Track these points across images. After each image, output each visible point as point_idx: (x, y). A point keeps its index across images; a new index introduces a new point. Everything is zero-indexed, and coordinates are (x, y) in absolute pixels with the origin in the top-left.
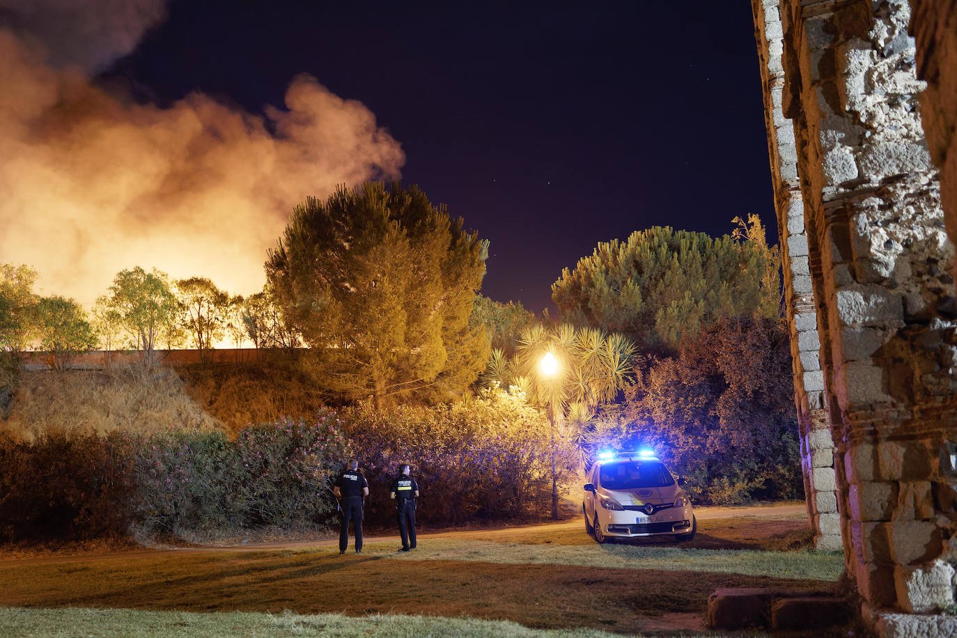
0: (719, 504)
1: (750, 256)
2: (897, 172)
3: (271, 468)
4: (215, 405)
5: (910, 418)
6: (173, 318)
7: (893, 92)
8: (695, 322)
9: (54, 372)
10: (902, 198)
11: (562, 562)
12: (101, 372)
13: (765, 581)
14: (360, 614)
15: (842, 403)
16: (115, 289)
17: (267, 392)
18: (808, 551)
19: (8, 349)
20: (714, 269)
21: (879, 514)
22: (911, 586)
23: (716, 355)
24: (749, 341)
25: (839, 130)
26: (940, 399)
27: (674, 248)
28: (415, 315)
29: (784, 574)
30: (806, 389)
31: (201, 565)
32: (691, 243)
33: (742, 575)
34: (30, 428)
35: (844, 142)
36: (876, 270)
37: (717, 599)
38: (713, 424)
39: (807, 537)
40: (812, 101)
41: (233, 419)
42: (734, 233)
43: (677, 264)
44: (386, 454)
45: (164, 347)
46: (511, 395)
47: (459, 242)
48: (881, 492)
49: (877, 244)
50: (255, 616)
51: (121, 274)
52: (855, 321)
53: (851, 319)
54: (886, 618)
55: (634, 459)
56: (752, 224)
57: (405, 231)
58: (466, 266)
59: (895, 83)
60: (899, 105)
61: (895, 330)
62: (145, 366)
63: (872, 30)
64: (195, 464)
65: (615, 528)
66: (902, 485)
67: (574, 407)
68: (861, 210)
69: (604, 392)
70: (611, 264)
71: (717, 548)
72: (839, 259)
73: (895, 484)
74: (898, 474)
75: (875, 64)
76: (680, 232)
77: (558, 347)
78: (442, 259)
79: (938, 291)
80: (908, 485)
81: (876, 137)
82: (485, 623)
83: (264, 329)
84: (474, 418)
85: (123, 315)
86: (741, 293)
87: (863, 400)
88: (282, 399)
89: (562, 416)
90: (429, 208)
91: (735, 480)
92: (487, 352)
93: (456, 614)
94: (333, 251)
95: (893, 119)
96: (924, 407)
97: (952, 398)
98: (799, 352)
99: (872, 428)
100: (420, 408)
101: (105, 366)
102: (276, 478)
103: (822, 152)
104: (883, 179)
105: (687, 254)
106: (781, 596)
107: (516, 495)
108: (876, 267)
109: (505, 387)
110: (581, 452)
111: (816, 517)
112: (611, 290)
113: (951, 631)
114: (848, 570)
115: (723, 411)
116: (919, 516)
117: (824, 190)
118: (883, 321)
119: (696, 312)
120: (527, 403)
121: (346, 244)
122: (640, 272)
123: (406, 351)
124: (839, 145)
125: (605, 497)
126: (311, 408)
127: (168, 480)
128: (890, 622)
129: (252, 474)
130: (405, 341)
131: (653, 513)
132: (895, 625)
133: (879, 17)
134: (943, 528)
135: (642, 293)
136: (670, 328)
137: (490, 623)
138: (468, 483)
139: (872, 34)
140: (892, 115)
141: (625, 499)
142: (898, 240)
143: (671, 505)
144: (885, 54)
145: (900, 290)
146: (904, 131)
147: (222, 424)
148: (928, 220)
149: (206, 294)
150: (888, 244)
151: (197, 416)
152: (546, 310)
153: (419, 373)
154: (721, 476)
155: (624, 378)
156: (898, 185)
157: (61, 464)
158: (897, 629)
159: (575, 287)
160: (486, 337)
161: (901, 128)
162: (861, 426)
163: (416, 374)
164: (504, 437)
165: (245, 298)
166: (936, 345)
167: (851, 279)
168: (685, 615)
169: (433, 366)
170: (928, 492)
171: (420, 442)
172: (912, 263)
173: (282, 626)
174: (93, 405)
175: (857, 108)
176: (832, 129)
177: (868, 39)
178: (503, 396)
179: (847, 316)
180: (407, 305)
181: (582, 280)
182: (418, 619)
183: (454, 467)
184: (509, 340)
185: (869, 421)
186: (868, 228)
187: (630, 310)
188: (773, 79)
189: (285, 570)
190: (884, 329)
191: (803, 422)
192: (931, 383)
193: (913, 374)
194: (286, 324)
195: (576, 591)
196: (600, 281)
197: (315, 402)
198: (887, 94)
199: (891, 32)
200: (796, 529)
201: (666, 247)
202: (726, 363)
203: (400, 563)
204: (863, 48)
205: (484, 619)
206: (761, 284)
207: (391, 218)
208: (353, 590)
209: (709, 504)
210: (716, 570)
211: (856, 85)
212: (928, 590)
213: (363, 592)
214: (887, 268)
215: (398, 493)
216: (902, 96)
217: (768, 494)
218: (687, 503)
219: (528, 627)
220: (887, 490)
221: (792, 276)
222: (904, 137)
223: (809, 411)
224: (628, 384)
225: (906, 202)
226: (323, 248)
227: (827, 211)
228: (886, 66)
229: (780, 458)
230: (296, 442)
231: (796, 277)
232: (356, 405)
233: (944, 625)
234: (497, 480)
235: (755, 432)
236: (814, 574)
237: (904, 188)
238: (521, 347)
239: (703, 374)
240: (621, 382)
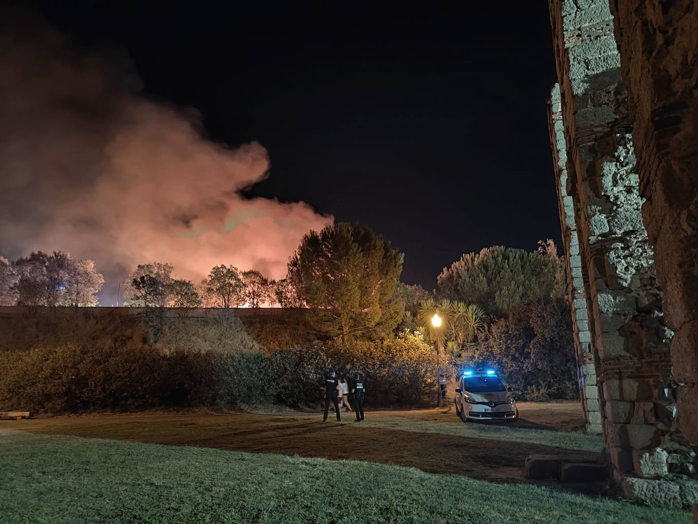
0: (531, 401)
1: (549, 263)
2: (631, 229)
3: (288, 372)
4: (260, 337)
5: (640, 365)
6: (240, 292)
7: (629, 185)
8: (517, 298)
9: (180, 318)
10: (634, 243)
11: (443, 432)
12: (203, 319)
13: (557, 450)
14: (334, 459)
15: (601, 355)
16: (211, 276)
17: (287, 331)
18: (583, 433)
19: (158, 306)
20: (528, 269)
21: (623, 420)
22: (642, 462)
23: (529, 318)
24: (548, 310)
25: (598, 205)
26: (658, 356)
27: (506, 257)
28: (365, 291)
29: (569, 446)
30: (581, 341)
31: (252, 425)
32: (516, 255)
33: (545, 445)
34: (167, 347)
35: (601, 212)
36: (620, 282)
37: (530, 461)
38: (527, 356)
39: (581, 425)
40: (583, 189)
41: (269, 345)
42: (539, 249)
43: (507, 266)
44: (348, 367)
45: (235, 306)
46: (415, 337)
47: (388, 254)
48: (624, 407)
49: (620, 268)
50: (280, 457)
51: (214, 268)
52: (608, 311)
53: (606, 309)
54: (628, 480)
55: (483, 376)
56: (549, 244)
57: (360, 249)
58: (392, 266)
59: (629, 180)
60: (632, 192)
61: (631, 316)
62: (225, 316)
63: (616, 152)
64: (249, 369)
65: (472, 414)
66: (636, 404)
67: (450, 344)
68: (612, 249)
69: (467, 336)
70: (470, 265)
71: (531, 428)
72: (599, 276)
73: (632, 403)
74: (634, 397)
75: (618, 170)
76: (509, 249)
77: (441, 311)
78: (379, 263)
79: (656, 295)
80: (640, 404)
81: (619, 209)
82: (402, 468)
83: (286, 298)
84: (395, 349)
85: (215, 290)
86: (544, 282)
87: (613, 354)
88: (294, 335)
89: (443, 348)
90: (373, 236)
91: (540, 387)
92: (402, 312)
93: (386, 462)
94: (323, 258)
95: (629, 200)
96: (649, 360)
97: (665, 356)
98: (576, 320)
99: (619, 371)
100: (366, 342)
101: (205, 316)
102: (290, 377)
103: (589, 217)
104: (623, 233)
105: (513, 261)
106: (567, 461)
107: (418, 391)
108: (620, 281)
109: (412, 332)
110: (454, 369)
111: (587, 413)
112: (471, 280)
113: (667, 490)
114: (605, 448)
115: (532, 349)
116: (646, 422)
117: (590, 238)
118: (624, 311)
119: (518, 293)
120: (423, 341)
121: (330, 255)
122: (487, 271)
123: (360, 311)
124: (598, 213)
125: (467, 396)
126: (309, 340)
127: (235, 377)
128: (630, 483)
129: (279, 376)
130: (359, 306)
131: (494, 406)
132: (633, 484)
133: (620, 145)
134: (661, 430)
135: (487, 282)
136: (503, 301)
137: (404, 469)
138: (392, 384)
139: (616, 154)
140: (628, 198)
141: (478, 398)
142: (632, 266)
143: (504, 403)
144: (624, 164)
145: (633, 294)
146: (635, 206)
147: (263, 348)
148: (649, 255)
149: (257, 279)
150: (627, 269)
151: (250, 343)
152: (434, 290)
153: (367, 322)
154: (532, 385)
155: (477, 329)
156: (632, 236)
157: (183, 367)
158: (634, 487)
159: (451, 278)
160: (402, 305)
161: (633, 205)
162: (612, 369)
163: (364, 323)
164: (411, 360)
165: (276, 282)
166: (655, 326)
167: (605, 287)
168: (512, 468)
169: (374, 319)
170: (652, 409)
171: (366, 361)
172: (641, 279)
173: (294, 464)
174: (199, 336)
175: (608, 194)
176: (594, 205)
177: (614, 156)
178: (411, 337)
179: (603, 308)
180: (360, 287)
181: (454, 274)
182: (365, 463)
183: (384, 375)
184: (414, 306)
185: (617, 367)
186: (615, 259)
187: (481, 291)
188: (561, 171)
189: (295, 429)
190: (625, 315)
191: (579, 359)
192: (653, 347)
193: (642, 341)
194: (298, 296)
195: (451, 451)
196: (465, 275)
197: (312, 337)
198: (625, 186)
199: (627, 153)
200: (575, 418)
201: (501, 257)
202: (535, 322)
203: (356, 428)
204: (611, 161)
205: (401, 465)
206: (555, 278)
207: (353, 242)
208: (331, 444)
209: (525, 400)
210: (530, 442)
211: (608, 181)
212: (653, 465)
213: (336, 445)
214: (626, 282)
215: (356, 389)
216: (634, 187)
217: (559, 396)
218: (513, 401)
219: (425, 472)
220: (628, 406)
221: (572, 278)
222: (635, 210)
223: (582, 354)
224: (480, 332)
225: (637, 245)
226: (318, 256)
227: (591, 250)
228: (625, 172)
229: (566, 376)
230: (301, 359)
231: (575, 279)
232: (333, 339)
233: (663, 487)
234: (408, 383)
235: (551, 361)
236: (587, 447)
237: (635, 238)
238: (421, 310)
239: (522, 328)
240: (476, 331)
